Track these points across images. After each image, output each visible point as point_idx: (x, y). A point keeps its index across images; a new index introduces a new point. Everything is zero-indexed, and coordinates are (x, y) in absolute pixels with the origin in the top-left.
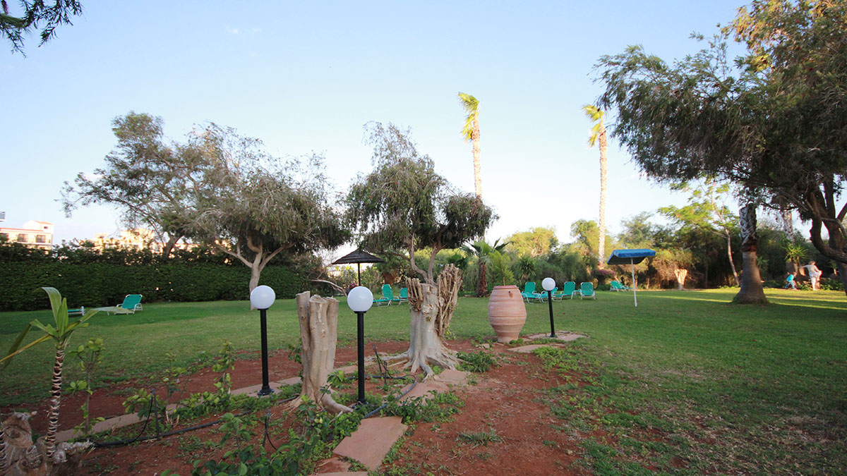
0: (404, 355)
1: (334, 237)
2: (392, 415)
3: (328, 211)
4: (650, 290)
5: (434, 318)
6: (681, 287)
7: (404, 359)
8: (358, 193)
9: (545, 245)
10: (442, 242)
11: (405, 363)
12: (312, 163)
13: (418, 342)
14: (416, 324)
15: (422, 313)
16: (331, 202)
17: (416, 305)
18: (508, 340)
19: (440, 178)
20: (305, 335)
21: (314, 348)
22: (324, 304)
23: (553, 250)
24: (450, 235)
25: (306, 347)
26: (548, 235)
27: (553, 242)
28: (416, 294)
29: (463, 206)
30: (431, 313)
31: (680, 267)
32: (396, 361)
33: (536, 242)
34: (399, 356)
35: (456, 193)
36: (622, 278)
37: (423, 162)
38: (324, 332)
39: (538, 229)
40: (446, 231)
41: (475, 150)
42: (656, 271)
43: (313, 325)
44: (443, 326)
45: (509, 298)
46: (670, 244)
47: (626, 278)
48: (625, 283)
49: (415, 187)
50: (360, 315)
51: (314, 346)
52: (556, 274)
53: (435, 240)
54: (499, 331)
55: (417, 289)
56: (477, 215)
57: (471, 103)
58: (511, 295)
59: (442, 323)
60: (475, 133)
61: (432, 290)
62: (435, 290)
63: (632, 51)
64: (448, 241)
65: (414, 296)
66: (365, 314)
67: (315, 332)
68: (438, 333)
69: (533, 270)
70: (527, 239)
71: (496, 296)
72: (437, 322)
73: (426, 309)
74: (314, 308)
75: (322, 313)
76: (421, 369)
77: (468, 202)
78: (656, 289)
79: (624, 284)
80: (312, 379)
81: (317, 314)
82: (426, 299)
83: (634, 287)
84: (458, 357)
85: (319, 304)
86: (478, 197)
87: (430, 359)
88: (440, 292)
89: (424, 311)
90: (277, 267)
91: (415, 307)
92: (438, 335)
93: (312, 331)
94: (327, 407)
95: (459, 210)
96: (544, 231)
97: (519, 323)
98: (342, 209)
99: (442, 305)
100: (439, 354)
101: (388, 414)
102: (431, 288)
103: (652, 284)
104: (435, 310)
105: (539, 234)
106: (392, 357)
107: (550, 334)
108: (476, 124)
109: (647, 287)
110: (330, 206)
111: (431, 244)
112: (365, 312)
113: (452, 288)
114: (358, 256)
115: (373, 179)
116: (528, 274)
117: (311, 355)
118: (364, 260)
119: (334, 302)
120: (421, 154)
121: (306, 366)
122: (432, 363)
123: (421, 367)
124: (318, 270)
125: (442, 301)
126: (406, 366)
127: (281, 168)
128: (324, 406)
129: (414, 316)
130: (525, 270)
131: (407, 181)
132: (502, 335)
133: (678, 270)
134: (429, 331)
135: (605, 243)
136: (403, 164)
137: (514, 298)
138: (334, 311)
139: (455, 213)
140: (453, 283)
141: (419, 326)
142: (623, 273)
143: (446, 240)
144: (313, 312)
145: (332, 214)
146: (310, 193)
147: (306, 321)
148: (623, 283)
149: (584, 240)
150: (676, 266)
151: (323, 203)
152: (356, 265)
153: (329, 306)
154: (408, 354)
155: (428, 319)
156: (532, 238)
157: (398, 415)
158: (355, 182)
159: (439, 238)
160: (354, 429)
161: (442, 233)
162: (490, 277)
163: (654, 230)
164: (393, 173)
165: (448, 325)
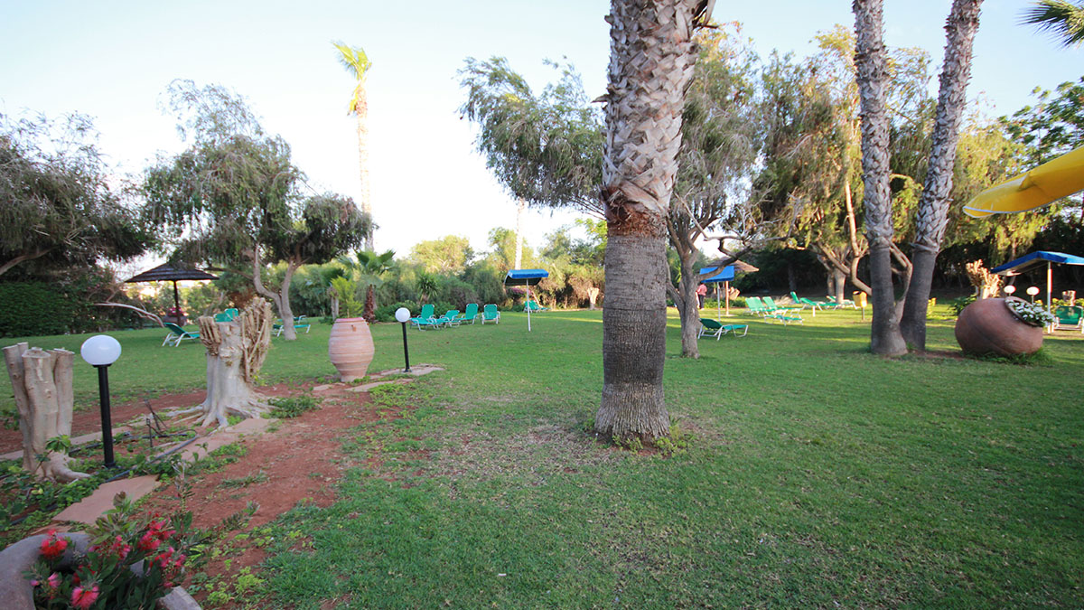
0: (199, 408)
1: (126, 242)
2: (146, 474)
3: (110, 202)
4: (568, 310)
5: (237, 363)
6: (592, 307)
7: (198, 412)
8: (159, 181)
9: (458, 255)
10: (301, 256)
11: (199, 417)
12: (74, 127)
13: (216, 391)
14: (213, 372)
15: (221, 358)
16: (115, 188)
17: (213, 348)
18: (351, 378)
19: (296, 170)
20: (21, 396)
21: (35, 411)
22: (45, 360)
23: (469, 263)
24: (312, 247)
25: (23, 412)
26: (462, 245)
27: (469, 253)
28: (211, 336)
29: (329, 211)
30: (232, 356)
31: (594, 286)
32: (184, 416)
33: (447, 253)
34: (192, 410)
35: (321, 193)
36: (541, 297)
37: (273, 144)
38: (50, 392)
39: (448, 238)
40: (306, 241)
41: (361, 130)
42: (572, 290)
43: (31, 383)
44: (252, 370)
45: (352, 332)
46: (587, 260)
47: (545, 296)
48: (544, 302)
49: (259, 179)
50: (102, 370)
51: (34, 409)
52: (467, 294)
53: (292, 252)
54: (341, 370)
55: (211, 329)
56: (348, 223)
57: (355, 64)
58: (354, 329)
59: (248, 367)
60: (361, 106)
61: (233, 330)
62: (237, 330)
63: (497, 62)
64: (311, 255)
65: (209, 338)
66: (109, 368)
67: (35, 393)
68: (245, 378)
69: (434, 289)
70: (436, 249)
71: (338, 330)
72: (243, 365)
73: (225, 352)
74: (29, 364)
75: (43, 369)
76: (217, 422)
77: (334, 206)
78: (574, 308)
79: (542, 304)
80: (36, 448)
81: (35, 371)
82: (225, 340)
83: (553, 308)
84: (270, 404)
85: (37, 359)
86: (350, 199)
87: (231, 409)
88: (244, 330)
89: (222, 355)
90: (22, 284)
91: (211, 351)
92: (245, 380)
93: (30, 392)
94: (58, 477)
95: (323, 216)
96: (456, 240)
97: (363, 360)
98: (135, 203)
99: (246, 347)
100: (245, 403)
101: (139, 473)
102: (231, 328)
103: (569, 303)
104: (238, 353)
105: (449, 242)
106: (180, 412)
107: (404, 370)
108: (362, 93)
109: (565, 307)
110: (115, 194)
111: (287, 258)
112: (109, 365)
113: (261, 326)
114: (170, 271)
115: (186, 162)
116: (428, 294)
117: (32, 421)
118: (182, 277)
119: (65, 355)
120: (270, 132)
121: (26, 433)
122: (232, 413)
123: (217, 419)
124: (106, 287)
125: (247, 343)
126: (199, 420)
127: (10, 130)
128: (55, 477)
129: (211, 361)
130: (425, 291)
131: (245, 170)
132: (344, 374)
133: (592, 289)
134: (230, 377)
135: (523, 256)
136: (239, 143)
137: (358, 332)
138: (65, 366)
139: (318, 219)
140: (262, 321)
141: (216, 373)
142: (541, 291)
143: (308, 253)
144: (29, 369)
145: (119, 208)
146: (74, 171)
147: (20, 380)
148: (541, 302)
149: (501, 252)
150: (591, 284)
151: (101, 190)
152: (172, 283)
153: (57, 360)
154: (205, 405)
155: (229, 364)
156: (442, 249)
157: (152, 473)
158: (154, 164)
159: (297, 250)
160: (87, 495)
161: (302, 244)
162: (388, 297)
163: (574, 244)
164: (219, 156)
165: (257, 369)
